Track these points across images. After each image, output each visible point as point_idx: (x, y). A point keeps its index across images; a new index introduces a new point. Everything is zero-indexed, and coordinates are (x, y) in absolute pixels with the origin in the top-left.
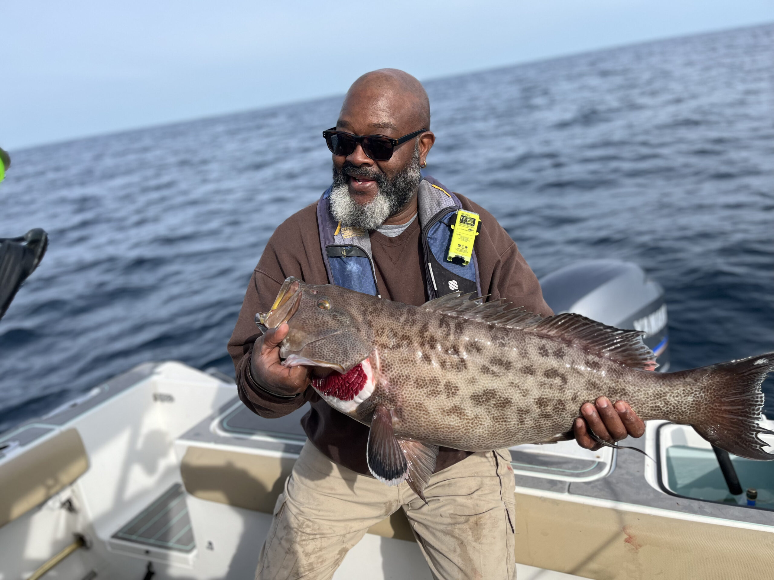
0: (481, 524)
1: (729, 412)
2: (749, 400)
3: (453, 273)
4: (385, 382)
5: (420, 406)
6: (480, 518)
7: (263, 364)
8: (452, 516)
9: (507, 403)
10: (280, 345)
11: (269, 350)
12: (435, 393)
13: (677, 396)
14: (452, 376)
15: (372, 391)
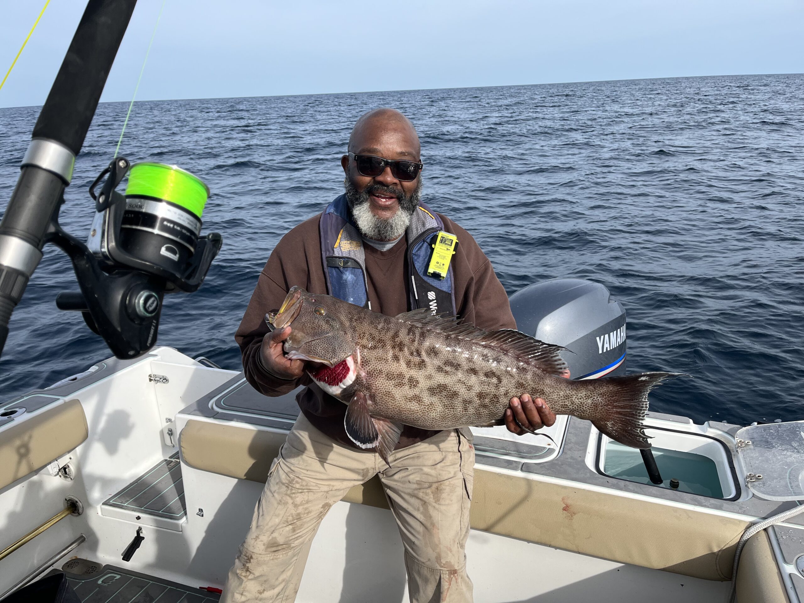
0: (441, 490)
1: (619, 413)
2: (636, 406)
3: (432, 286)
4: (363, 374)
5: (388, 394)
6: (441, 484)
7: (270, 355)
8: (418, 483)
9: (455, 395)
10: (284, 342)
11: (275, 345)
12: (401, 385)
13: (580, 399)
14: (414, 373)
15: (353, 380)
